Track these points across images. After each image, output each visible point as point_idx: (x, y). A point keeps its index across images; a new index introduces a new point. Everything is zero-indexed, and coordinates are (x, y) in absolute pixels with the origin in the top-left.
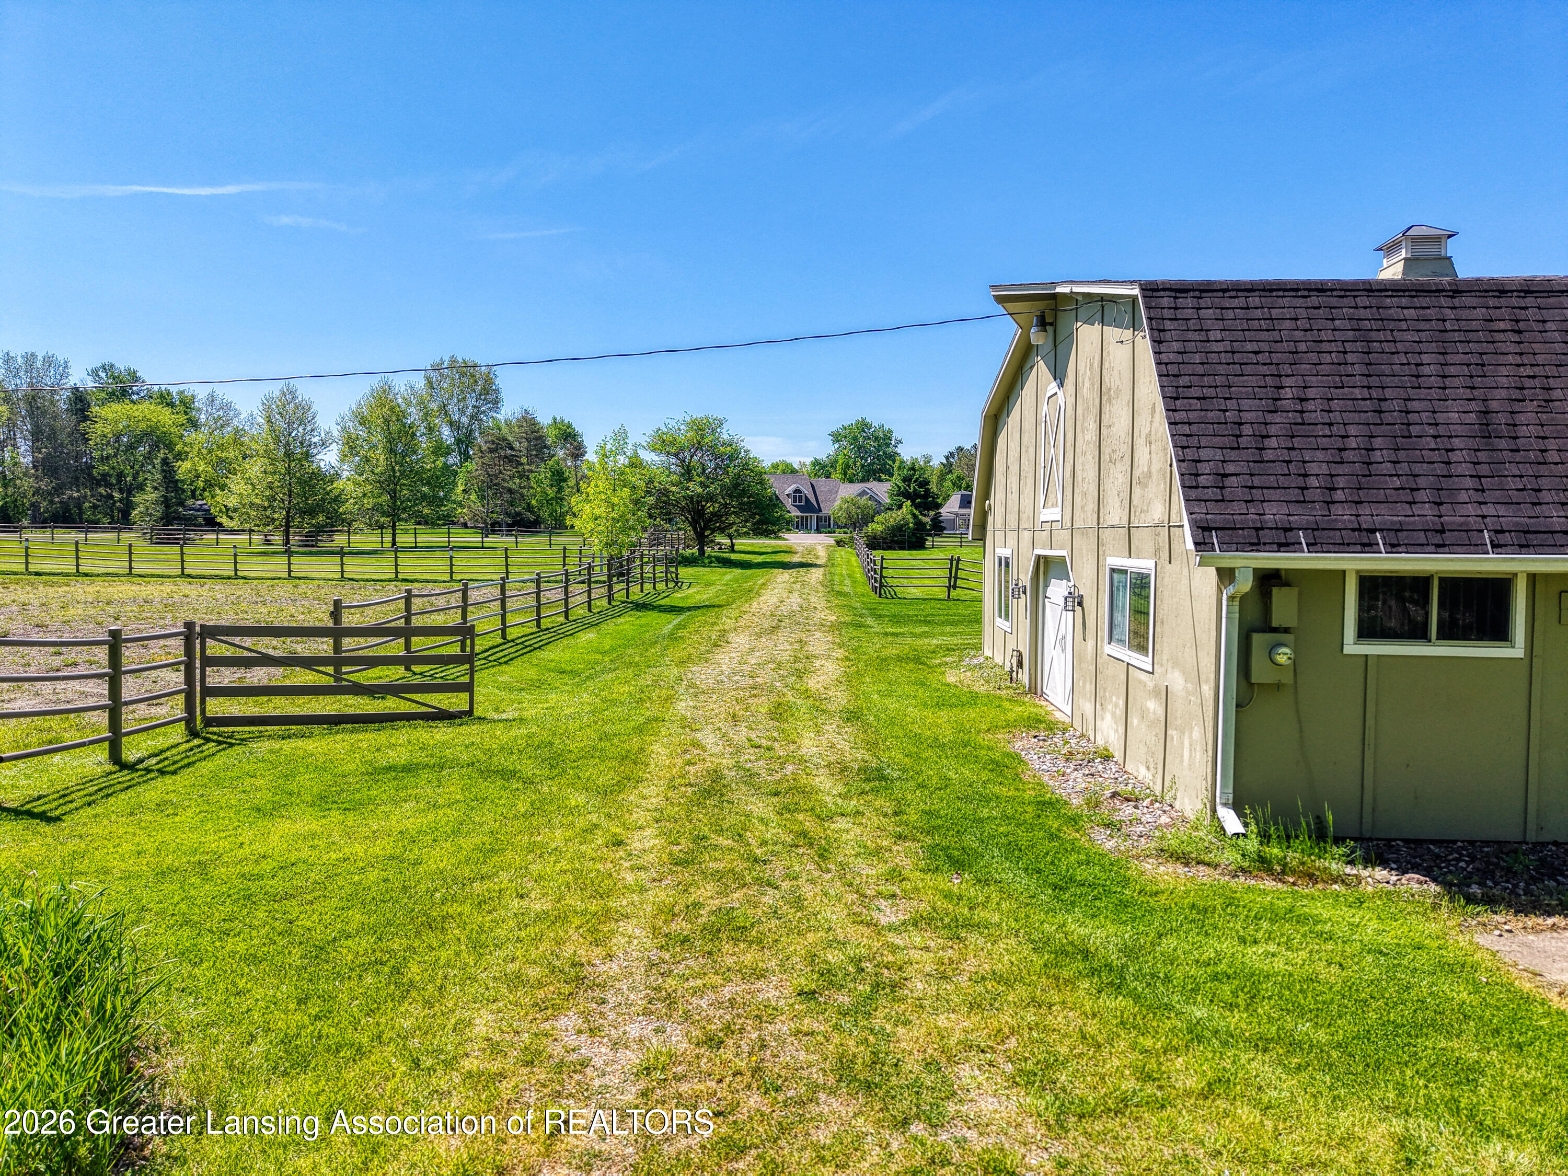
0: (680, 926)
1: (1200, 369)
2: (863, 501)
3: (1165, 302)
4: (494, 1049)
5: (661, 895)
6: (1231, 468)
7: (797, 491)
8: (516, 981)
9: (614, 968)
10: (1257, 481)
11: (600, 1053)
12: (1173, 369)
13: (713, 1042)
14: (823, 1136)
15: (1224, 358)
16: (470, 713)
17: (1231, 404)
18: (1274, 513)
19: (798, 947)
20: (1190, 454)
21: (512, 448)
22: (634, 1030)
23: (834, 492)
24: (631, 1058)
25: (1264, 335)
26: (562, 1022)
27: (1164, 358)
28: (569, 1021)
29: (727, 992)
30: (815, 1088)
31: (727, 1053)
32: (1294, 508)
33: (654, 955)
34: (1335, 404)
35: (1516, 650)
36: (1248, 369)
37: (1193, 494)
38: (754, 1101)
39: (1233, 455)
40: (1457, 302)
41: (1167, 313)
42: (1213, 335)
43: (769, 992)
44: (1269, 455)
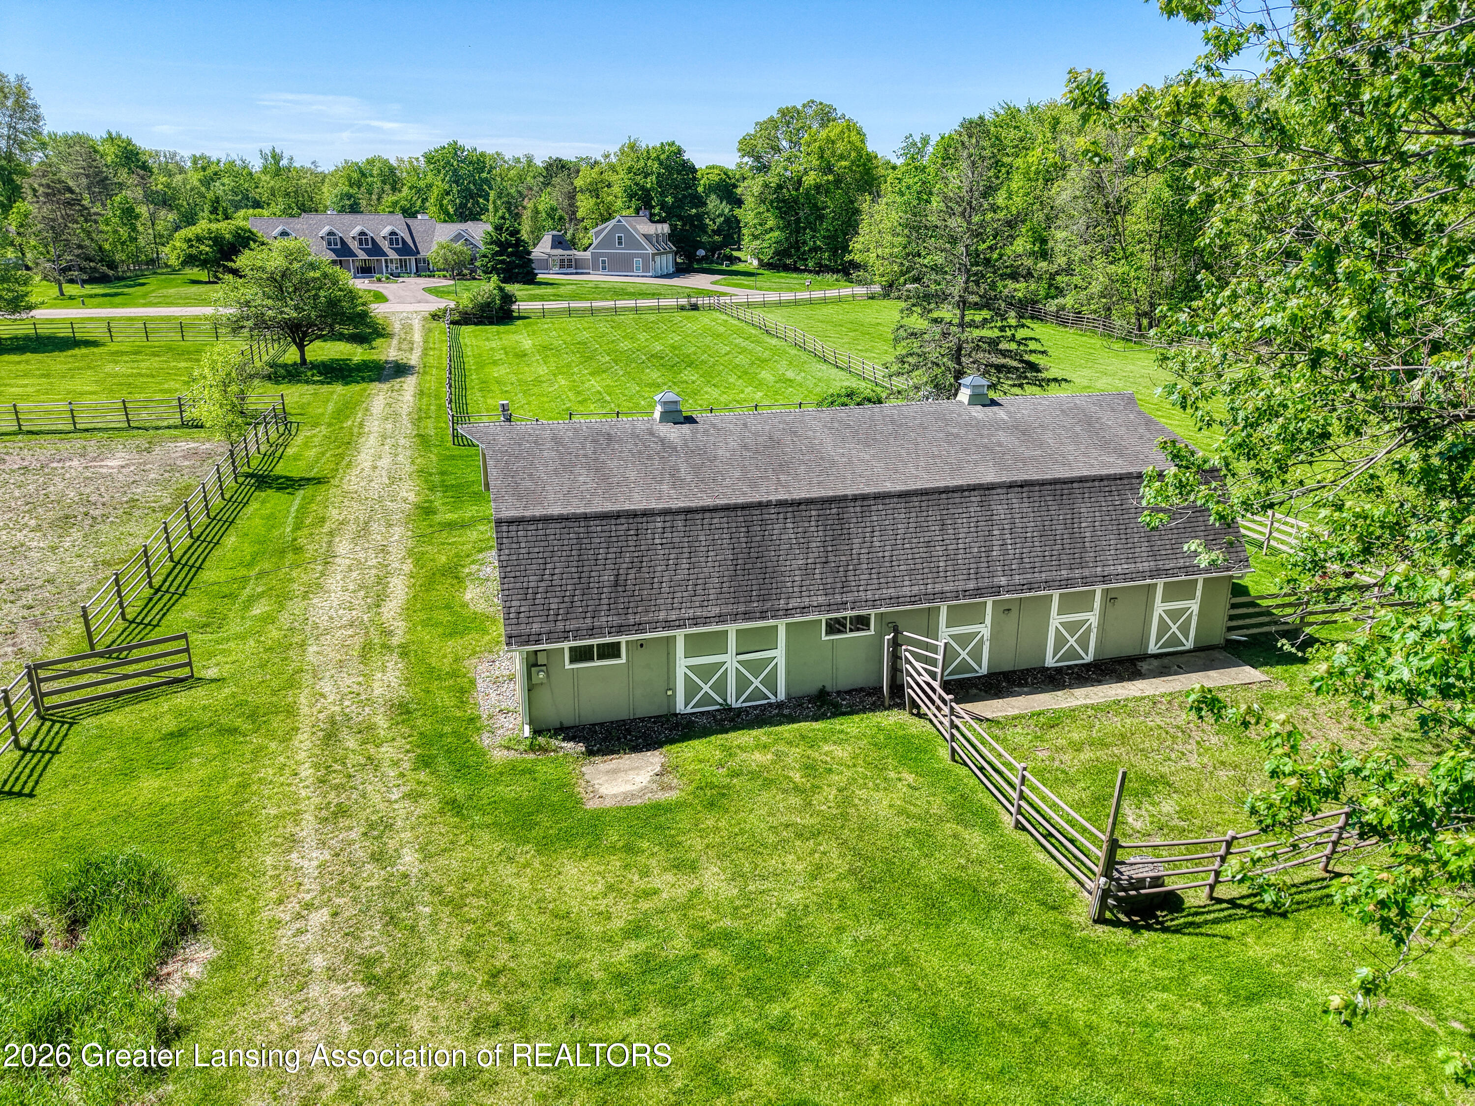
0: (324, 813)
1: (515, 563)
2: (458, 246)
3: (505, 528)
4: (275, 868)
5: (316, 800)
6: (522, 609)
7: (393, 233)
8: (274, 844)
9: (304, 833)
10: (532, 614)
11: (306, 864)
12: (505, 564)
13: (338, 855)
14: (365, 875)
15: (526, 556)
16: (192, 676)
17: (526, 579)
18: (536, 628)
19: (363, 815)
20: (508, 604)
21: (71, 191)
22: (314, 855)
23: (431, 232)
24: (315, 863)
25: (543, 544)
26: (293, 856)
27: (502, 558)
28: (294, 855)
29: (341, 837)
30: (364, 863)
31: (341, 858)
32: (543, 625)
33: (317, 827)
34: (564, 576)
35: (623, 660)
36: (534, 561)
37: (507, 622)
38: (349, 869)
39: (523, 603)
40: (618, 522)
41: (505, 534)
42: (523, 545)
43: (353, 835)
44: (537, 602)
